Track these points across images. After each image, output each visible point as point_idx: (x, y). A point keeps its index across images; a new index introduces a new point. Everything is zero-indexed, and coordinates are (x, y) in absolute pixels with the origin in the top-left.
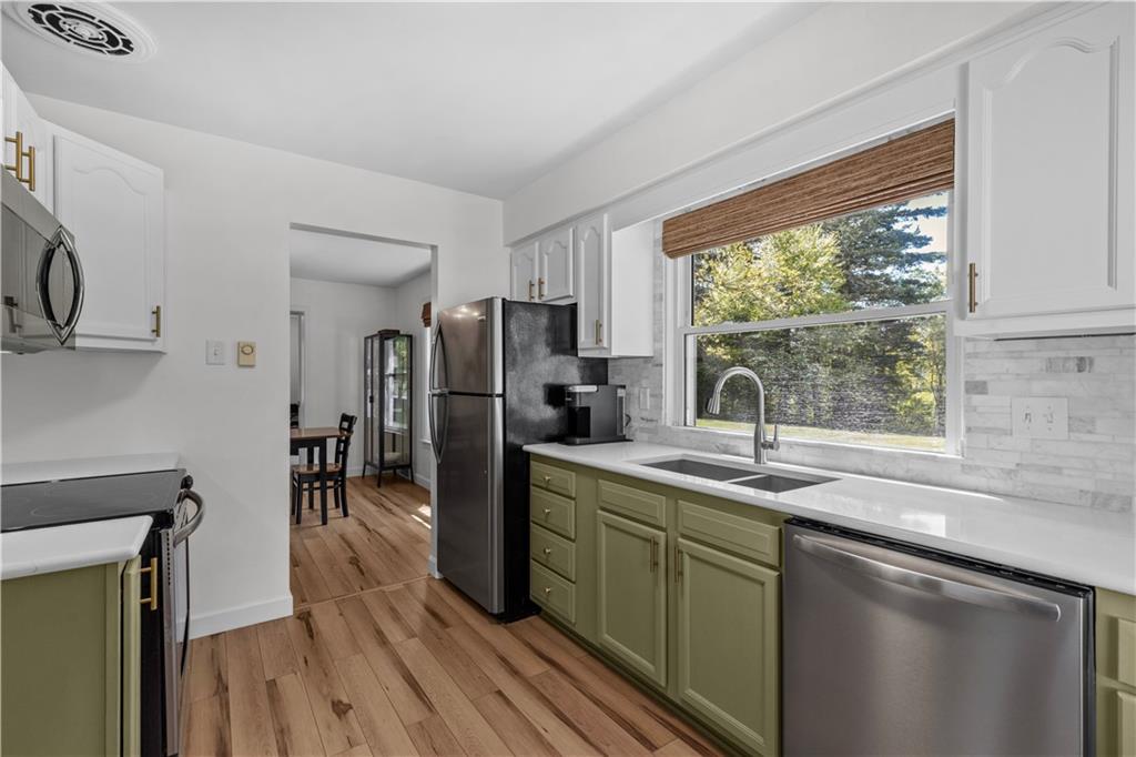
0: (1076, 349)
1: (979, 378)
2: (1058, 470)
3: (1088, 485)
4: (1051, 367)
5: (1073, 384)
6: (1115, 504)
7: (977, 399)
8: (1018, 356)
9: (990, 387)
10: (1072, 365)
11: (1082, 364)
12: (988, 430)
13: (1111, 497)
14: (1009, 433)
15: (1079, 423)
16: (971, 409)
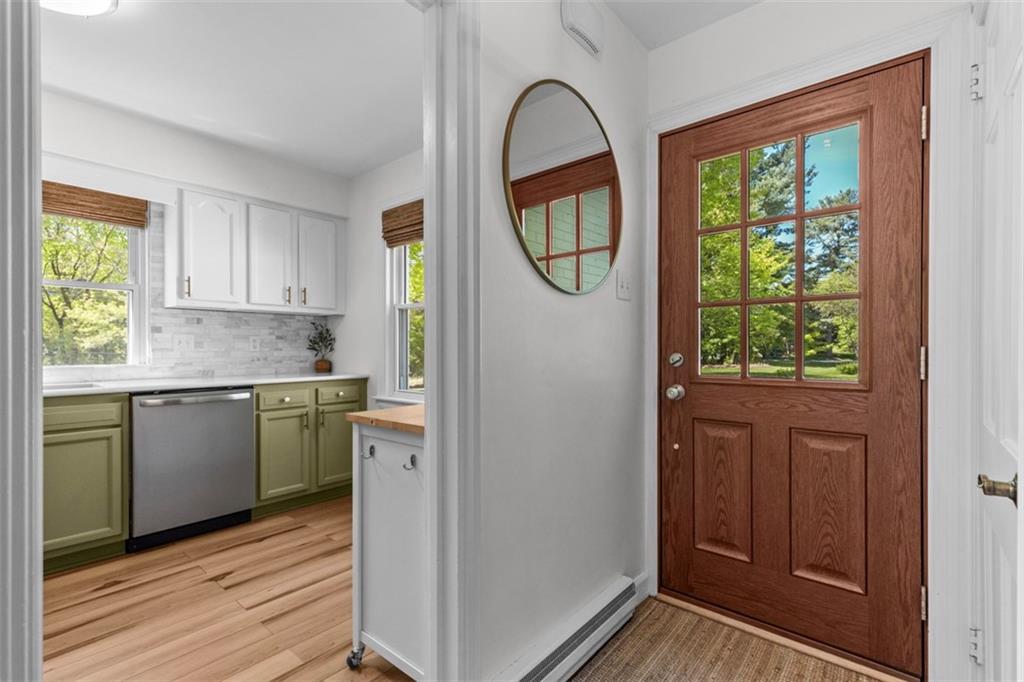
0: (197, 315)
1: (158, 325)
2: (191, 364)
3: (201, 368)
4: (188, 321)
5: (196, 329)
6: (210, 374)
7: (156, 335)
8: (175, 316)
9: (163, 329)
10: (195, 321)
11: (199, 321)
12: (162, 350)
13: (208, 372)
14: (172, 350)
15: (198, 344)
16: (154, 340)
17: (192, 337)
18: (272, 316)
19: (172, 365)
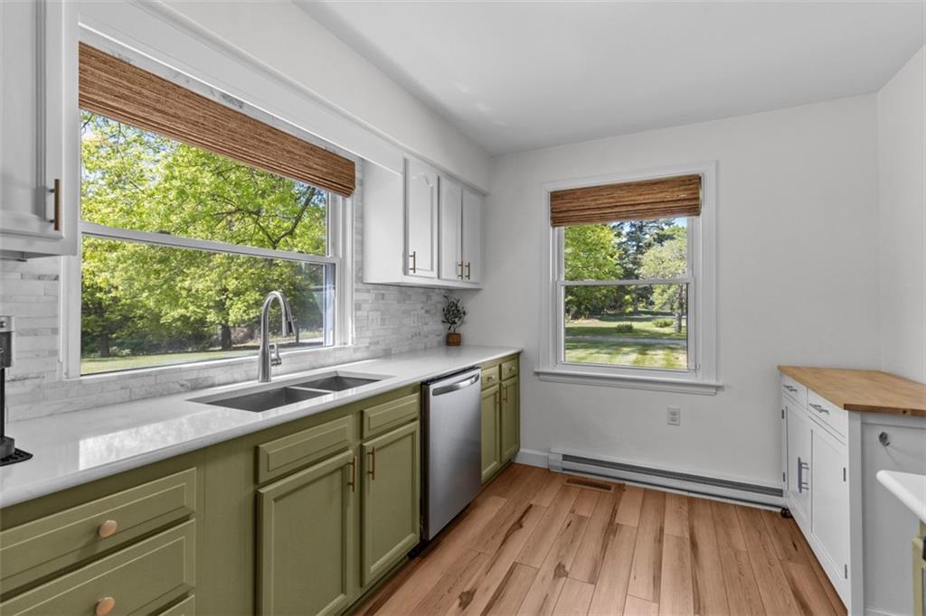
0: (382, 290)
1: (359, 302)
2: (378, 342)
3: (384, 347)
7: (358, 313)
8: (369, 292)
12: (361, 329)
15: (383, 321)
16: (357, 318)
17: (379, 313)
18: (423, 290)
19: (367, 345)
